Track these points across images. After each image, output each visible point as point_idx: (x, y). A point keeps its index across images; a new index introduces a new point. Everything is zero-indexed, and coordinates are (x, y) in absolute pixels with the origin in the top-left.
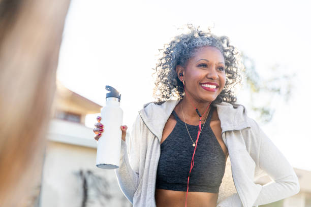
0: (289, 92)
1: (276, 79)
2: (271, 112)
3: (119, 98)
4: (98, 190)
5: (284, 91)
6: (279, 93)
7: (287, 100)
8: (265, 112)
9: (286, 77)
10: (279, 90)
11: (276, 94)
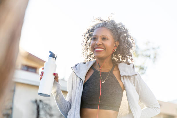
0: (155, 57)
1: (148, 50)
2: (145, 69)
3: (55, 58)
4: (45, 111)
5: (152, 57)
6: (150, 58)
7: (154, 62)
8: (142, 68)
9: (154, 49)
10: (149, 56)
11: (148, 58)
